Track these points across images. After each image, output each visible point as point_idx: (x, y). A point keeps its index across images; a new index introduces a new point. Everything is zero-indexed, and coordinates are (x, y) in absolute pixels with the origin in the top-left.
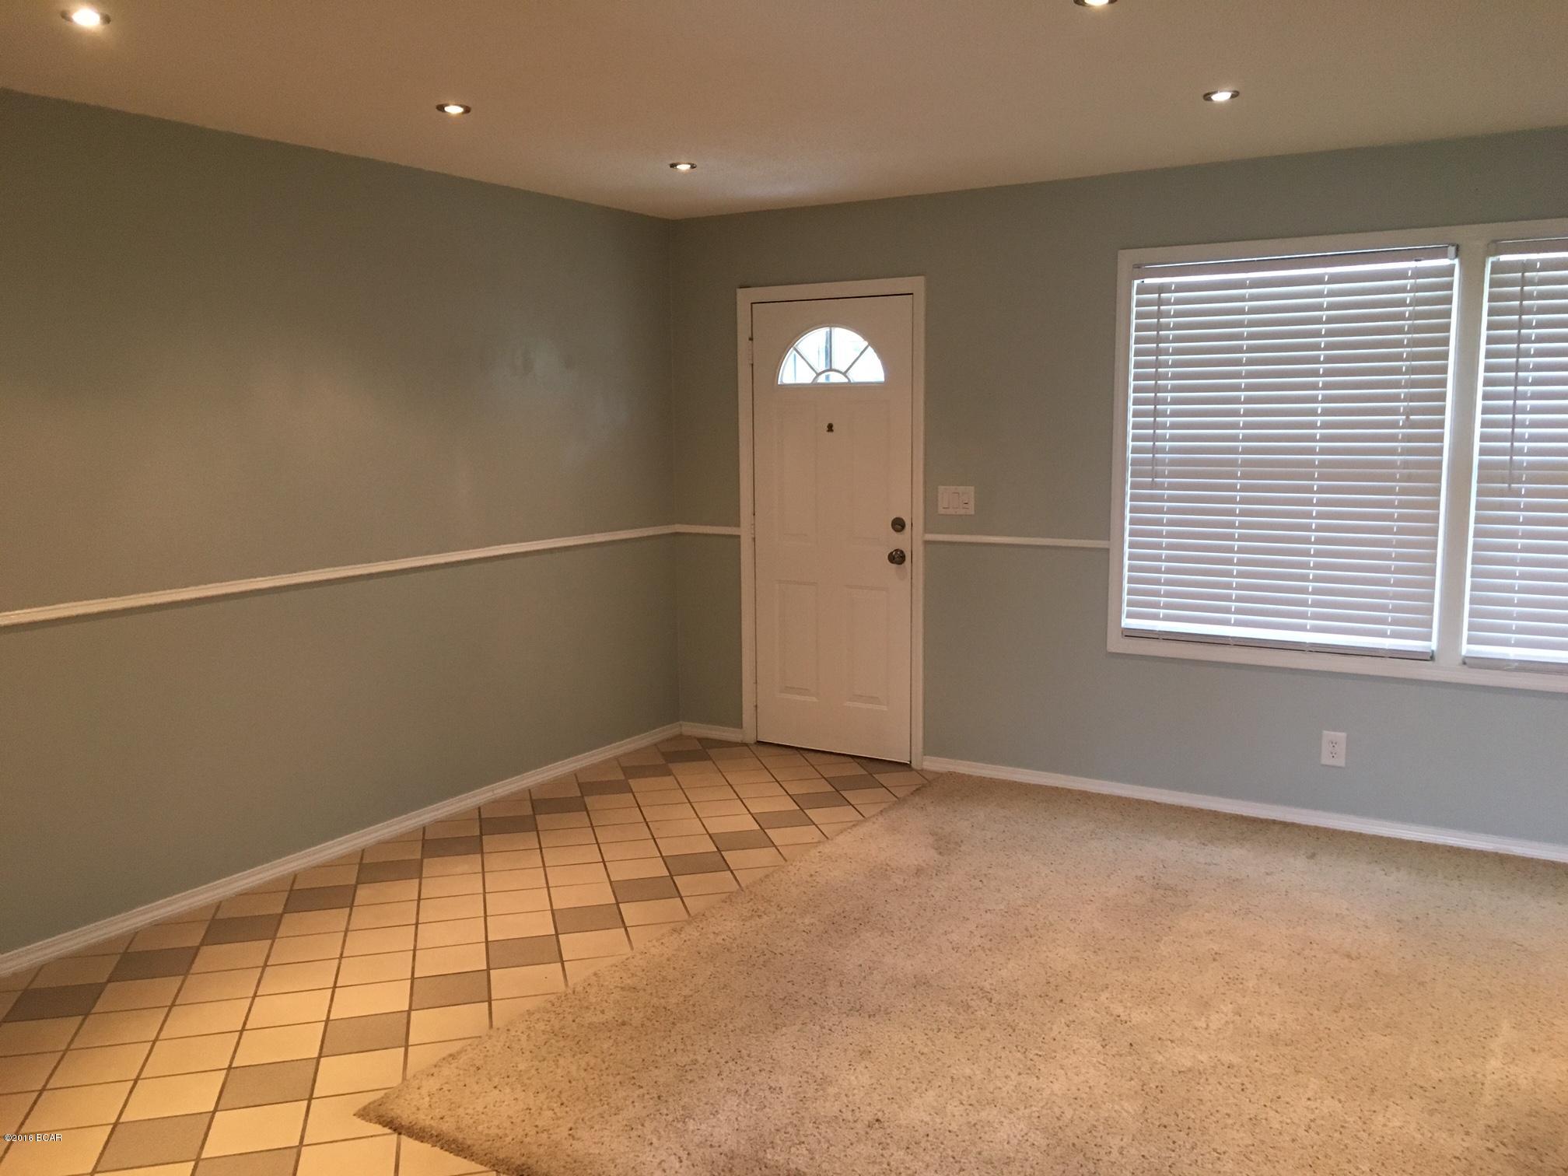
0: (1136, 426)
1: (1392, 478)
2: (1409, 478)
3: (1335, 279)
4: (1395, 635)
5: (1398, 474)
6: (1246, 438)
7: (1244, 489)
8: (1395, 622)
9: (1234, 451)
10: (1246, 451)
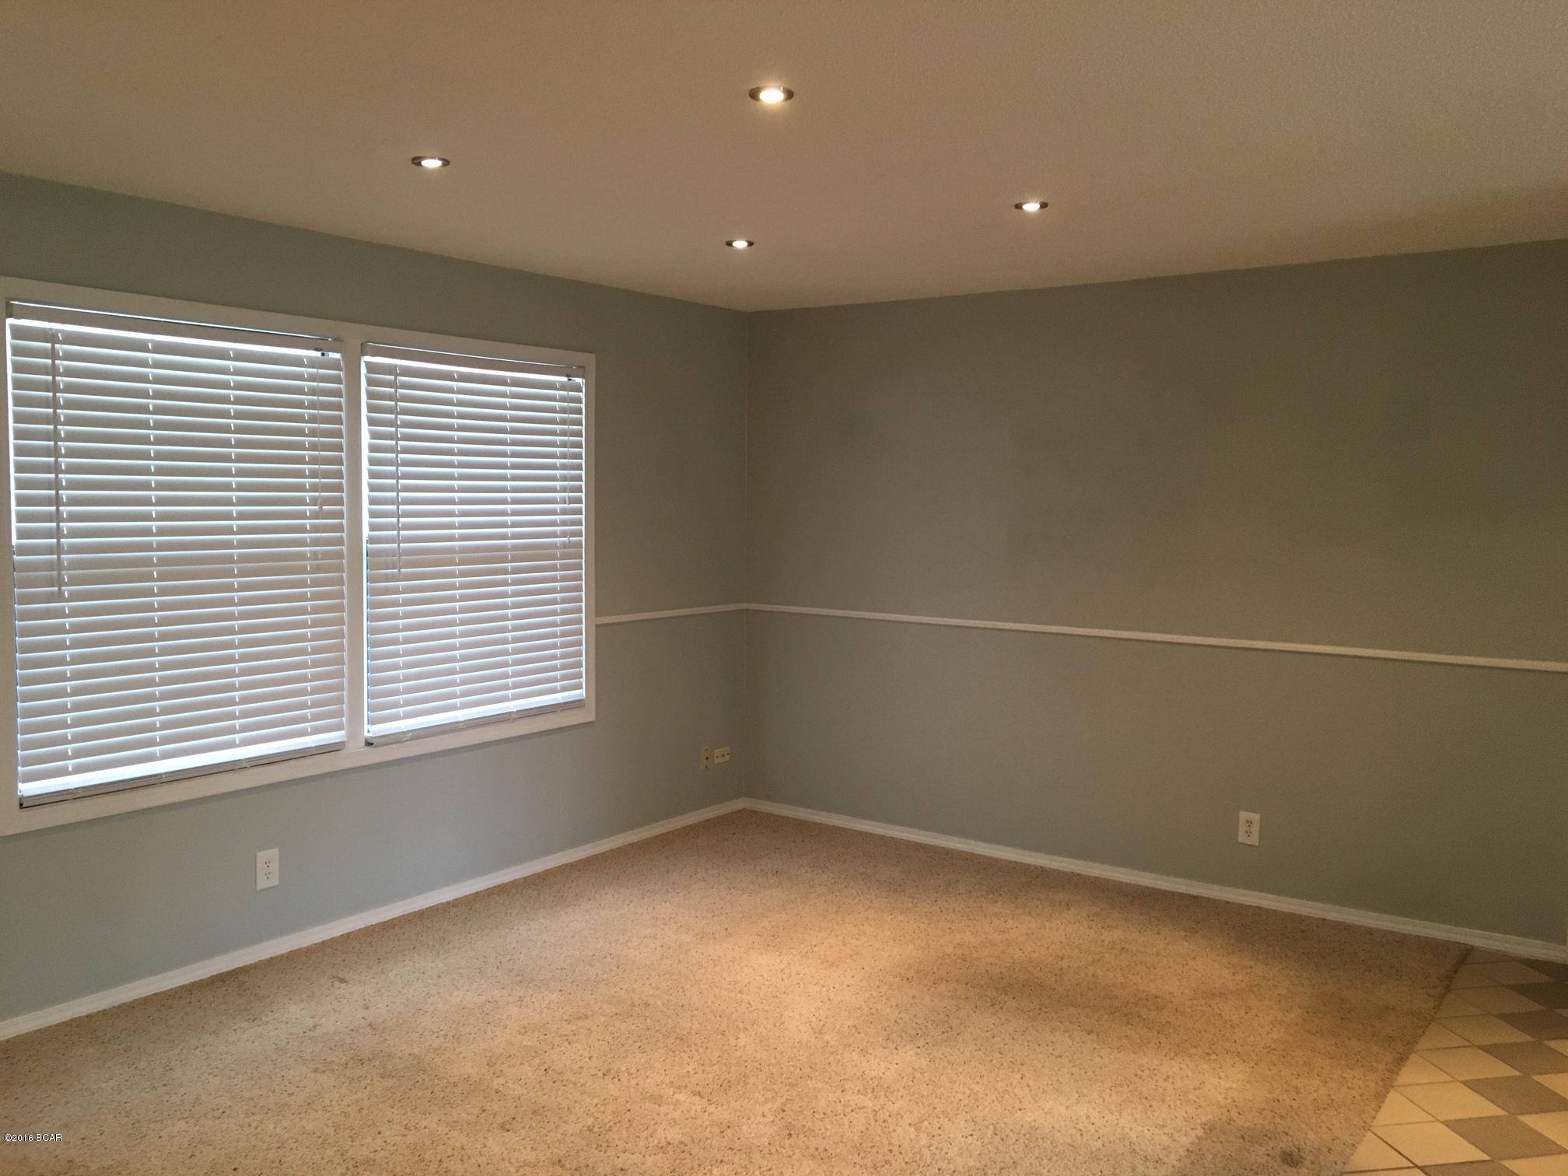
0: (21, 518)
1: (303, 571)
2: (317, 569)
3: (240, 356)
4: (316, 731)
5: (308, 565)
6: (161, 532)
7: (163, 592)
8: (315, 718)
9: (148, 547)
10: (162, 547)
